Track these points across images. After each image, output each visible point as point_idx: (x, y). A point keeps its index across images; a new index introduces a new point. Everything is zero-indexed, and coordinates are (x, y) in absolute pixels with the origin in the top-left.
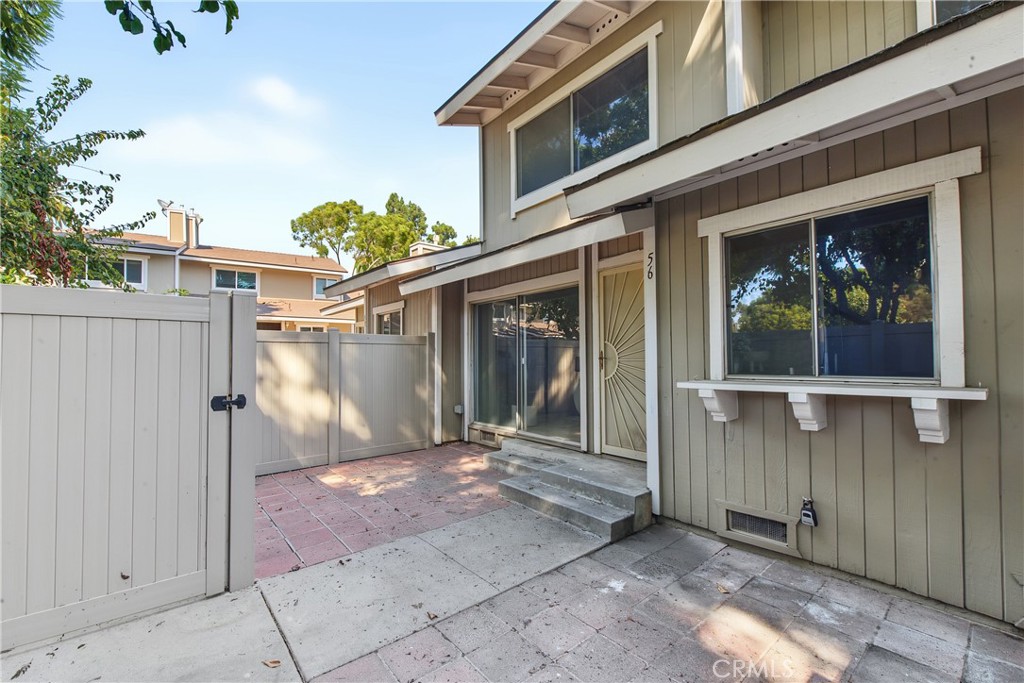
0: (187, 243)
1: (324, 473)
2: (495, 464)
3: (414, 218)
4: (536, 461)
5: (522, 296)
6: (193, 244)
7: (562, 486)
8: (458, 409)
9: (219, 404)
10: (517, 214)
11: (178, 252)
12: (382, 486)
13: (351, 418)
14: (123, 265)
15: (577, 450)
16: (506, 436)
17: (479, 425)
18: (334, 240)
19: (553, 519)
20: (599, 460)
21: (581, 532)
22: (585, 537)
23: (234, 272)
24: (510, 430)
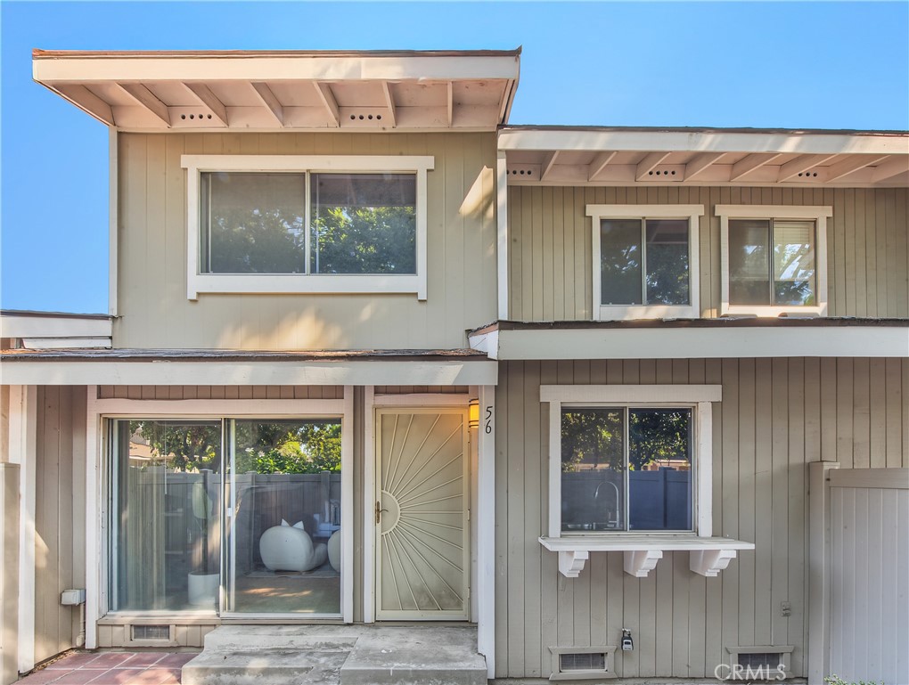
4: (282, 653)
7: (380, 683)
8: (72, 597)
10: (199, 294)
15: (341, 624)
17: (129, 616)
24: (203, 613)
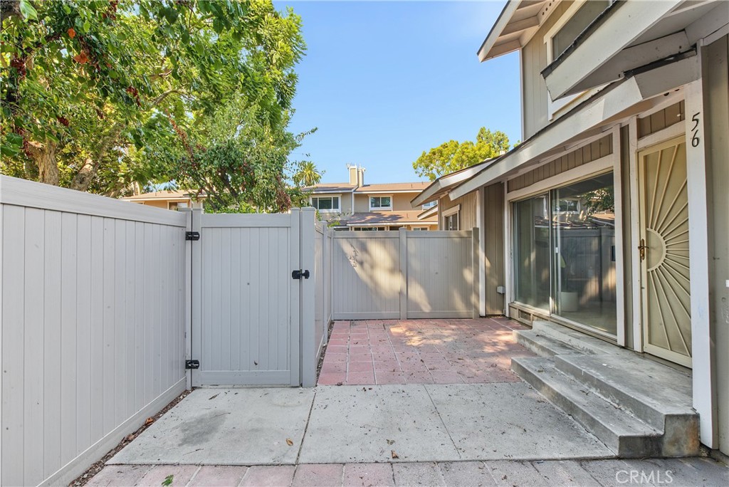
0: (358, 185)
1: (393, 325)
2: (522, 340)
3: (499, 142)
4: (563, 346)
5: (555, 190)
6: (361, 185)
7: (576, 377)
8: (500, 290)
9: (297, 275)
10: (554, 115)
11: (353, 190)
12: (424, 341)
13: (417, 293)
14: (331, 201)
15: (613, 343)
16: (540, 318)
17: (518, 304)
18: (440, 169)
19: (556, 407)
20: (638, 359)
21: (583, 431)
22: (585, 440)
23: (379, 198)
24: (545, 312)
